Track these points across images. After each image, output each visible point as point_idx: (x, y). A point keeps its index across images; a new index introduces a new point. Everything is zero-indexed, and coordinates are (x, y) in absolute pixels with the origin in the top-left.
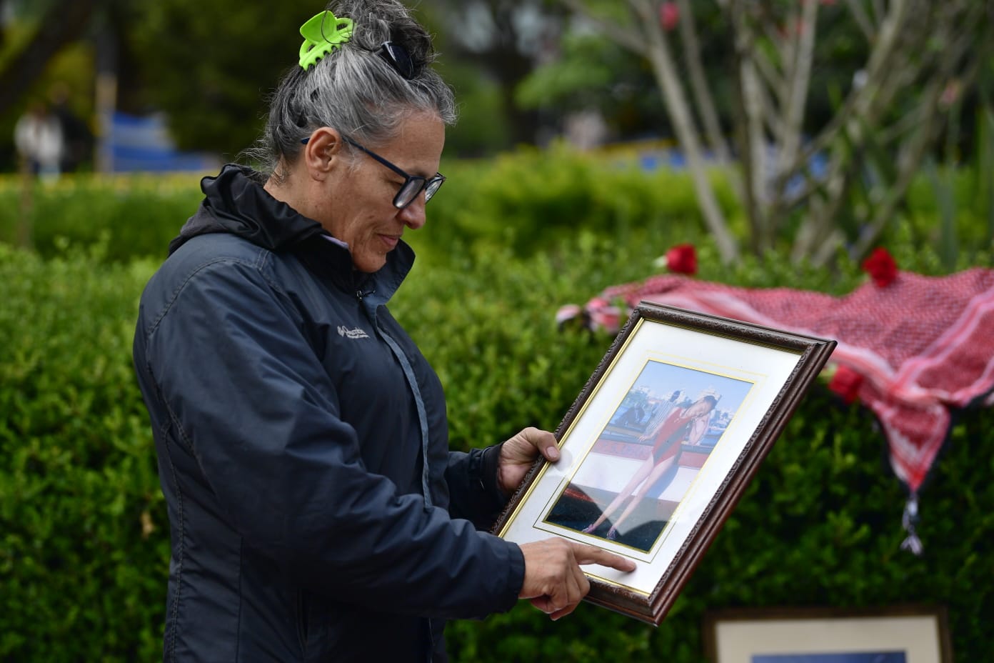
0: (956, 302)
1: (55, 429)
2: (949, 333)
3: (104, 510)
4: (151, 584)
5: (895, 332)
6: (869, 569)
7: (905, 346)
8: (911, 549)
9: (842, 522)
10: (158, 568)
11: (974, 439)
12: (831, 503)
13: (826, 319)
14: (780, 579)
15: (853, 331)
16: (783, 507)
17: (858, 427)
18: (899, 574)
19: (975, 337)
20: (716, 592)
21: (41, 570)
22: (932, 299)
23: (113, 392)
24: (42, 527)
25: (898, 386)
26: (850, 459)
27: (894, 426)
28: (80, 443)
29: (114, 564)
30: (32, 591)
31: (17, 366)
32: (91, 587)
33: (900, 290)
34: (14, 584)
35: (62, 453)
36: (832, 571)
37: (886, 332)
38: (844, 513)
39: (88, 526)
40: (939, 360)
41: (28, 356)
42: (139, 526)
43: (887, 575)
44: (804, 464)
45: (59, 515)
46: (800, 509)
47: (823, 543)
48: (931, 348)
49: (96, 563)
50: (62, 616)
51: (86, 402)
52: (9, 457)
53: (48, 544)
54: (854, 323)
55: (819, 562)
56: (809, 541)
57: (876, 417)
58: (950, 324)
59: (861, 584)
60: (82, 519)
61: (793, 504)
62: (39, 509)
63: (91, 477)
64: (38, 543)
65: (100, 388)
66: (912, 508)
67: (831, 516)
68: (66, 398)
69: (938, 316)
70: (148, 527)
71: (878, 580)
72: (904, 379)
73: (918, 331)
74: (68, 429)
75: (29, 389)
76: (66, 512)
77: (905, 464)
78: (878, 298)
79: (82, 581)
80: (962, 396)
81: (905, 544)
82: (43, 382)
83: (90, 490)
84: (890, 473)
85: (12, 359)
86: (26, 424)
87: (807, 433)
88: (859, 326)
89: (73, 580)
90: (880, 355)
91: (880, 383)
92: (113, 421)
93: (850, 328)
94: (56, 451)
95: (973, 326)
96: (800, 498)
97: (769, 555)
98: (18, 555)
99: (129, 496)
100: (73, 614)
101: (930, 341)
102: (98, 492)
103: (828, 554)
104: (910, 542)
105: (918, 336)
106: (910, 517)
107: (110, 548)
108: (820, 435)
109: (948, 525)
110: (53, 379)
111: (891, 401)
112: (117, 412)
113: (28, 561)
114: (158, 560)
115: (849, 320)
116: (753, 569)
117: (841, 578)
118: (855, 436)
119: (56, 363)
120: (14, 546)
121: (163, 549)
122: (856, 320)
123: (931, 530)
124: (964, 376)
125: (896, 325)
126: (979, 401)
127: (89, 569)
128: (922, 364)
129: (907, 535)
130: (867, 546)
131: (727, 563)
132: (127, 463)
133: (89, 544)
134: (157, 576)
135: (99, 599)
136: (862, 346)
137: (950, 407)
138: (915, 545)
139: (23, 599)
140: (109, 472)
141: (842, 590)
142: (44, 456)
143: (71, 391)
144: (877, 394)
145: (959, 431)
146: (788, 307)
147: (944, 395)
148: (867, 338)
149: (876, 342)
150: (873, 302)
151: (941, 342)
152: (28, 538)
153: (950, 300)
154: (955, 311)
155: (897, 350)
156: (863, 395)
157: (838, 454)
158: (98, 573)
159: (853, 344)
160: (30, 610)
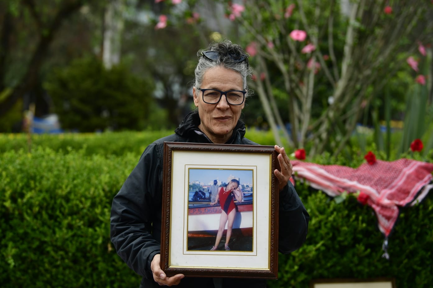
0: (397, 170)
1: (77, 213)
2: (396, 181)
3: (95, 242)
4: (111, 269)
5: (377, 180)
6: (370, 265)
7: (381, 185)
8: (386, 258)
9: (361, 247)
10: (114, 263)
11: (406, 218)
12: (356, 241)
13: (353, 176)
14: (338, 268)
15: (363, 180)
16: (340, 242)
17: (366, 214)
18: (380, 266)
19: (405, 182)
20: (315, 273)
21: (71, 264)
22: (389, 169)
23: (98, 200)
24: (72, 248)
25: (381, 199)
26: (364, 225)
27: (380, 213)
28: (86, 218)
29: (97, 262)
30: (67, 272)
31: (63, 190)
32: (89, 271)
33: (378, 166)
34: (61, 269)
35: (80, 222)
36: (357, 265)
37: (374, 181)
38: (361, 244)
39: (88, 248)
40: (393, 190)
41: (67, 187)
42: (106, 248)
43: (376, 267)
44: (348, 227)
45: (78, 244)
46: (346, 243)
47: (354, 255)
48: (390, 186)
49: (91, 262)
50: (78, 281)
51: (88, 203)
52: (60, 223)
53: (74, 255)
54: (363, 177)
55: (352, 262)
56: (349, 254)
57: (373, 210)
58: (396, 178)
59: (367, 270)
60: (86, 245)
61: (343, 241)
62: (71, 242)
63: (91, 230)
64: (70, 254)
65: (93, 198)
66: (386, 243)
67: (357, 246)
68: (81, 202)
69: (392, 175)
70: (110, 249)
71: (373, 269)
72: (383, 197)
73: (385, 180)
74: (81, 213)
75: (67, 199)
76: (81, 243)
77: (383, 227)
78: (370, 168)
79: (85, 268)
80: (403, 203)
81: (383, 256)
82: (72, 196)
83: (90, 235)
84: (378, 230)
85: (61, 188)
86: (67, 211)
87: (349, 216)
88: (365, 178)
89: (82, 268)
90: (373, 188)
91: (374, 198)
92: (98, 211)
93: (362, 179)
94: (78, 221)
95: (404, 179)
96: (346, 239)
97: (335, 260)
98: (63, 259)
99: (104, 237)
100: (82, 280)
101: (390, 184)
102: (92, 236)
103: (356, 260)
104: (385, 255)
105: (385, 182)
106: (385, 246)
107: (96, 256)
108: (354, 216)
109: (398, 249)
110: (75, 195)
111: (378, 204)
112: (100, 207)
113: (67, 261)
114: (114, 261)
115: (361, 176)
116: (329, 265)
117: (360, 268)
118: (366, 217)
119: (77, 189)
120: (62, 255)
121: (115, 257)
122: (364, 176)
123: (392, 251)
124: (403, 196)
125: (378, 178)
126: (408, 205)
127: (88, 264)
128: (388, 192)
129: (384, 252)
130: (369, 256)
131: (319, 262)
132: (103, 225)
133: (88, 255)
134: (113, 266)
135: (91, 275)
136: (367, 185)
137: (399, 207)
138: (387, 256)
139: (63, 274)
140: (97, 229)
141: (360, 273)
142: (74, 222)
143: (83, 199)
144: (373, 202)
145: (402, 215)
146: (338, 171)
147: (397, 202)
148: (368, 182)
149: (371, 184)
150: (368, 170)
151: (393, 184)
152: (67, 253)
153: (395, 170)
154: (397, 173)
155: (378, 187)
156: (369, 202)
157: (360, 222)
158: (91, 265)
159: (363, 184)
160: (66, 279)
